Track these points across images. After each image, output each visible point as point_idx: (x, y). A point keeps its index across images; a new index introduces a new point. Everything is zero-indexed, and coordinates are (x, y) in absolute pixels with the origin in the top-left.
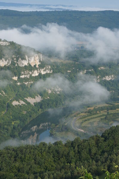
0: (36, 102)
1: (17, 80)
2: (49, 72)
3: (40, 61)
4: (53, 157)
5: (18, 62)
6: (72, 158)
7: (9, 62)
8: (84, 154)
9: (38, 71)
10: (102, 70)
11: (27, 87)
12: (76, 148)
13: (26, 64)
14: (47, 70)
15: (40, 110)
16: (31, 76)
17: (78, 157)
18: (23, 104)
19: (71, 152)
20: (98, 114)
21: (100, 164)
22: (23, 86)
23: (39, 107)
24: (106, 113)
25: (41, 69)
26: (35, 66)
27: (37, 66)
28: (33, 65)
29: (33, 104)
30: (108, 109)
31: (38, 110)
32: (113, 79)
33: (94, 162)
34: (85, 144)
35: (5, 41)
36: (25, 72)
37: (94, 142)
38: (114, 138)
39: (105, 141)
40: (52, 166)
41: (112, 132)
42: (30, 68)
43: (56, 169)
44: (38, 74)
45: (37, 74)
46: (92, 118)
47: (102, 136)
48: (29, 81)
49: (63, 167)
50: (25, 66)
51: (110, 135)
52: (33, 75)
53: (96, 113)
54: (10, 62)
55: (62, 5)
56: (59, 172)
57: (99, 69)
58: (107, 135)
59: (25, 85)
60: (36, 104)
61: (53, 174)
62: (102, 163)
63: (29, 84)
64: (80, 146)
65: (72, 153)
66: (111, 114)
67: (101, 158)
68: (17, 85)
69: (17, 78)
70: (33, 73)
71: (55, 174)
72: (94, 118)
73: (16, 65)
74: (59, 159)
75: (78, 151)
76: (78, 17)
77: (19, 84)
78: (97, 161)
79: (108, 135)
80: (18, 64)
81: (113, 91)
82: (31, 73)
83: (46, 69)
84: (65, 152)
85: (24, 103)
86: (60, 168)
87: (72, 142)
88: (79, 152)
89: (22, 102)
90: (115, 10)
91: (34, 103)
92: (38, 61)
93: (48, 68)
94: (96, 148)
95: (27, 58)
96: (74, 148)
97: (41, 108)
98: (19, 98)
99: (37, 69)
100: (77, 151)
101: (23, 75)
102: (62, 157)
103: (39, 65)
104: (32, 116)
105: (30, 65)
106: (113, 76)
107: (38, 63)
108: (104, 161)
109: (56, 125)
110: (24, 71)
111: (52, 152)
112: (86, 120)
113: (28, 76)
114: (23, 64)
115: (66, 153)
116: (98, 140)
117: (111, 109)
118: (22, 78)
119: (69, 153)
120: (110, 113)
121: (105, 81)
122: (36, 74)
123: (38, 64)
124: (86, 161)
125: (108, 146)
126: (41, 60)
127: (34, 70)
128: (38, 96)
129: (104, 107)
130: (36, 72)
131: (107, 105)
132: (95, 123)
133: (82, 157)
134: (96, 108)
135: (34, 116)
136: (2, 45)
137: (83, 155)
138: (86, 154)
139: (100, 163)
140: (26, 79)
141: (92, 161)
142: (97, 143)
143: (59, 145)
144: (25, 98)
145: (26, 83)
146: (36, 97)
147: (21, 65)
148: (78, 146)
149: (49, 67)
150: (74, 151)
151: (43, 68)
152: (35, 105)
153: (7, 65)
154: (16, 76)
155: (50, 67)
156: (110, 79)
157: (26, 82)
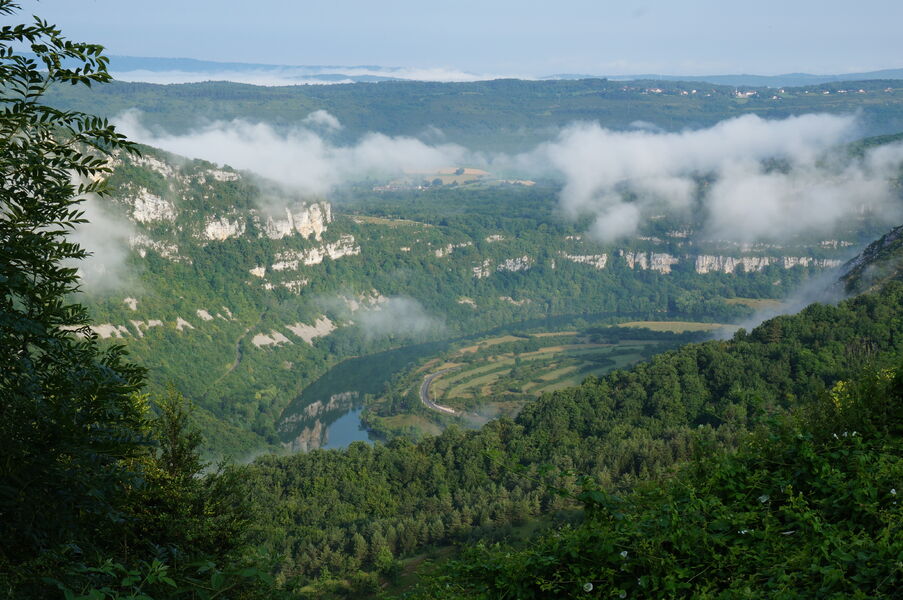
0: (318, 337)
1: (262, 275)
2: (350, 253)
3: (325, 223)
4: (388, 480)
5: (265, 228)
6: (439, 483)
7: (240, 227)
8: (472, 470)
9: (319, 250)
10: (496, 244)
11: (293, 295)
12: (450, 455)
13: (288, 233)
14: (345, 248)
15: (331, 356)
16: (301, 264)
17: (457, 478)
18: (281, 343)
19: (436, 466)
20: (489, 363)
21: (519, 495)
22: (281, 294)
23: (327, 348)
24: (512, 362)
25: (328, 246)
26: (312, 236)
27: (318, 238)
28: (305, 236)
29: (311, 342)
30: (516, 351)
31: (325, 359)
32: (527, 268)
33: (503, 488)
34: (474, 442)
35: (227, 169)
36: (286, 253)
37: (496, 438)
38: (551, 426)
39: (526, 432)
40: (387, 506)
41: (544, 409)
42: (297, 242)
43: (401, 511)
44: (321, 259)
45: (318, 260)
46: (474, 376)
47: (518, 421)
48: (296, 279)
49: (419, 507)
50: (286, 238)
51: (538, 417)
52: (308, 262)
53: (485, 363)
54: (244, 227)
55: (369, 68)
56: (411, 520)
57: (488, 239)
58: (531, 416)
59: (286, 290)
60: (319, 342)
61: (395, 525)
62: (526, 491)
63: (297, 286)
64: (460, 449)
65: (439, 470)
66: (528, 362)
67: (520, 477)
68: (264, 292)
69: (263, 270)
70: (306, 256)
71: (401, 525)
72: (481, 375)
73: (260, 235)
74: (405, 486)
75: (455, 462)
76: (421, 100)
77: (268, 287)
78: (510, 487)
79: (535, 416)
80: (264, 232)
81: (529, 301)
82: (300, 256)
83: (342, 245)
84: (419, 467)
85: (285, 340)
86: (412, 508)
87: (438, 438)
88: (457, 466)
89: (279, 338)
90: (522, 78)
91: (313, 339)
92: (319, 222)
93: (346, 241)
94: (504, 453)
95: (289, 216)
96: (443, 455)
97: (332, 350)
98: (273, 328)
99: (317, 245)
100: (451, 463)
101: (278, 261)
102: (413, 480)
103: (322, 235)
104: (309, 374)
105: (298, 234)
106: (525, 259)
107: (320, 229)
108: (529, 485)
109: (376, 398)
110: (282, 252)
111: (385, 467)
112: (458, 382)
113: (294, 266)
114: (278, 232)
115: (422, 469)
116: (508, 431)
117: (526, 350)
118: (276, 270)
119: (431, 468)
120: (522, 360)
121: (505, 272)
122: (314, 258)
123: (321, 231)
124: (480, 489)
125: (537, 446)
126: (329, 220)
127: (310, 248)
128: (322, 320)
129: (506, 344)
130: (314, 252)
131: (515, 339)
132: (484, 389)
133: (466, 477)
134: (484, 347)
135: (315, 374)
136: (219, 179)
137: (468, 471)
138: (476, 469)
139: (518, 491)
140: (288, 274)
141: (497, 487)
142: (505, 441)
143: (402, 449)
144: (287, 327)
145: (289, 285)
146: (318, 321)
147: (273, 236)
148: (455, 448)
149: (349, 239)
150: (445, 464)
151: (334, 241)
152: (316, 346)
153: (236, 234)
154: (260, 266)
155: (353, 239)
156: (517, 268)
157: (288, 281)
